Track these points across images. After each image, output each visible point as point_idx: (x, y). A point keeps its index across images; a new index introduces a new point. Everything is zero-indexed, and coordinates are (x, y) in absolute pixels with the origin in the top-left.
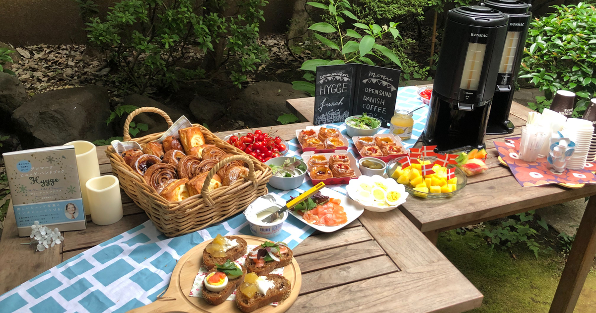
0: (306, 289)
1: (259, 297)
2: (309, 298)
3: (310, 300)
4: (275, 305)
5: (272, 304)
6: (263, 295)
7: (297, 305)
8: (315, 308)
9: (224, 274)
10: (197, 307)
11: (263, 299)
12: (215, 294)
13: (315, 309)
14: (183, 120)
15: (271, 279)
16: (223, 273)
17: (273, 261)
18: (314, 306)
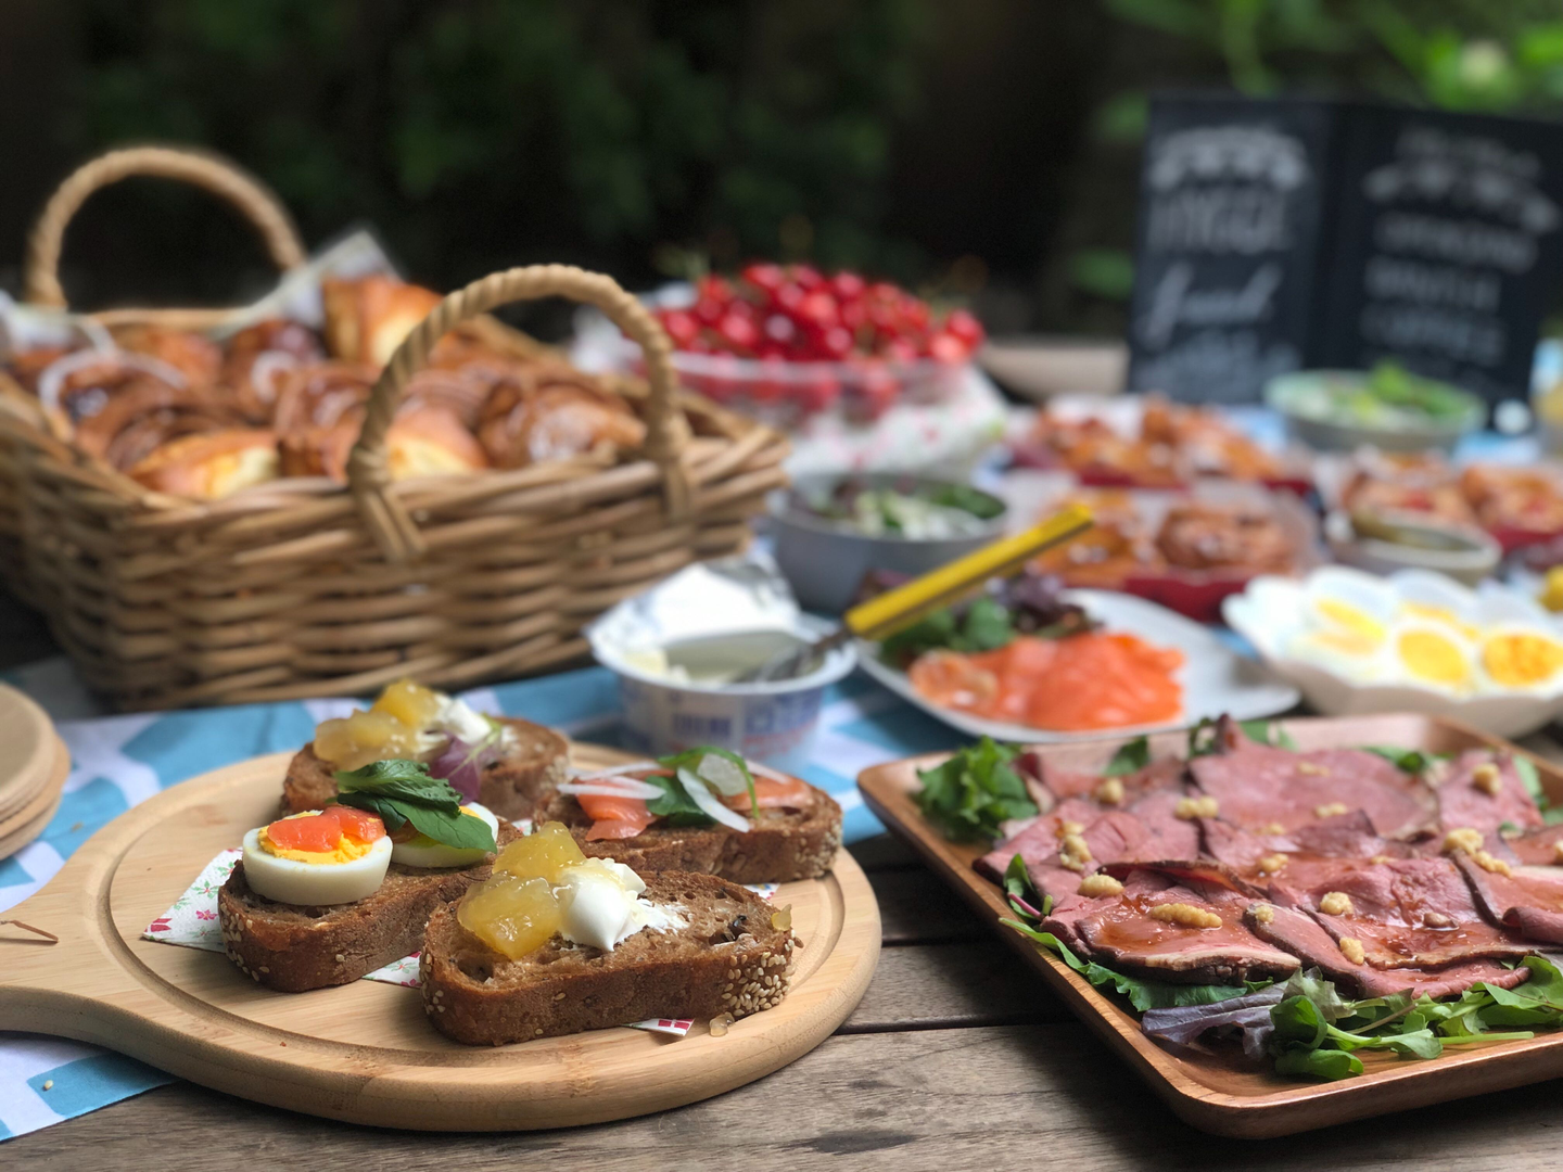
0: (896, 1011)
1: (565, 960)
2: (913, 1050)
3: (913, 1058)
4: (672, 1029)
5: (654, 1025)
6: (595, 950)
7: (826, 1068)
8: (941, 1094)
9: (373, 821)
10: (172, 989)
11: (590, 968)
12: (290, 915)
13: (938, 1102)
14: (356, 253)
15: (673, 899)
16: (372, 812)
17: (706, 822)
18: (934, 1087)
